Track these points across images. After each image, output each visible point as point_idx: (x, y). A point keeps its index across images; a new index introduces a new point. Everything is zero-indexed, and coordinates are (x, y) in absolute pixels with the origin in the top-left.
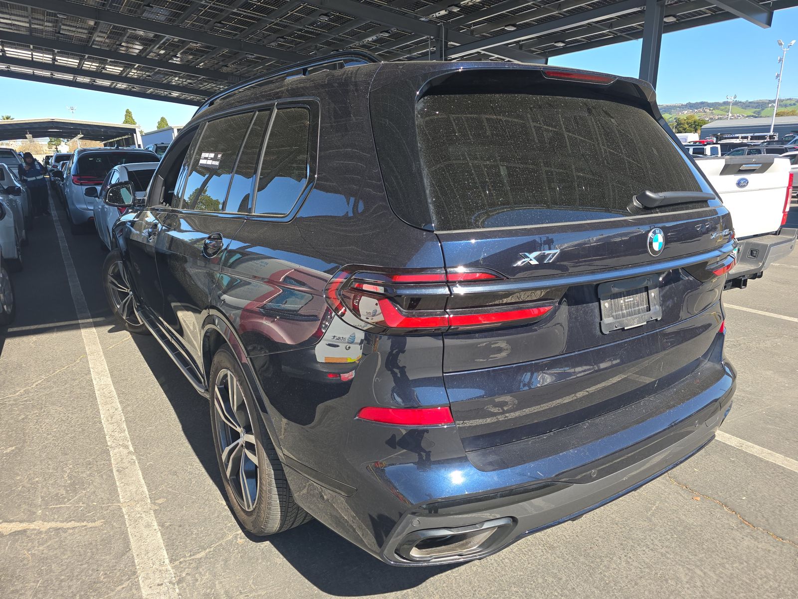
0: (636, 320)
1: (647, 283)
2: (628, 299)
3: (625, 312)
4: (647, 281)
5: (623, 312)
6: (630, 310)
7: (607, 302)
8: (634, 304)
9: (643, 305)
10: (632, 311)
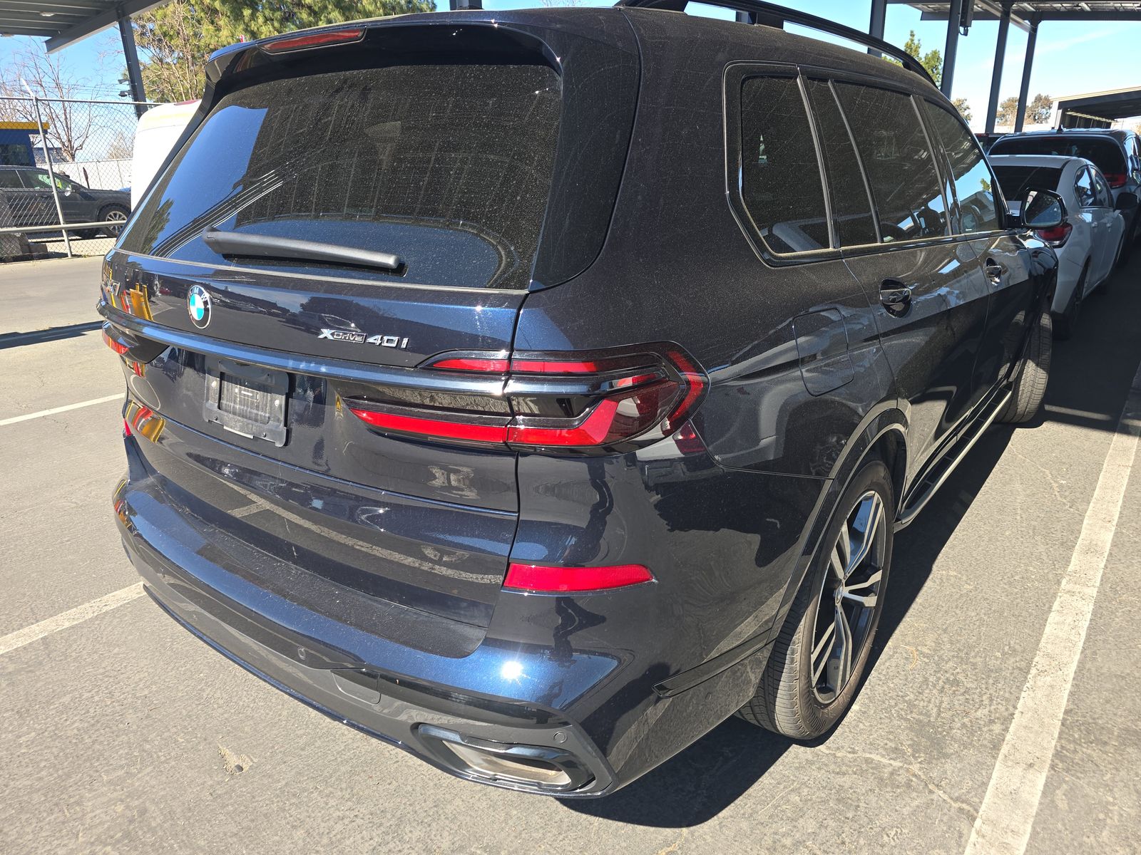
0: (238, 424)
1: (266, 380)
2: (245, 390)
3: (238, 407)
4: (266, 376)
5: (236, 406)
6: (245, 408)
7: (216, 380)
8: (252, 403)
9: (266, 413)
10: (246, 411)
